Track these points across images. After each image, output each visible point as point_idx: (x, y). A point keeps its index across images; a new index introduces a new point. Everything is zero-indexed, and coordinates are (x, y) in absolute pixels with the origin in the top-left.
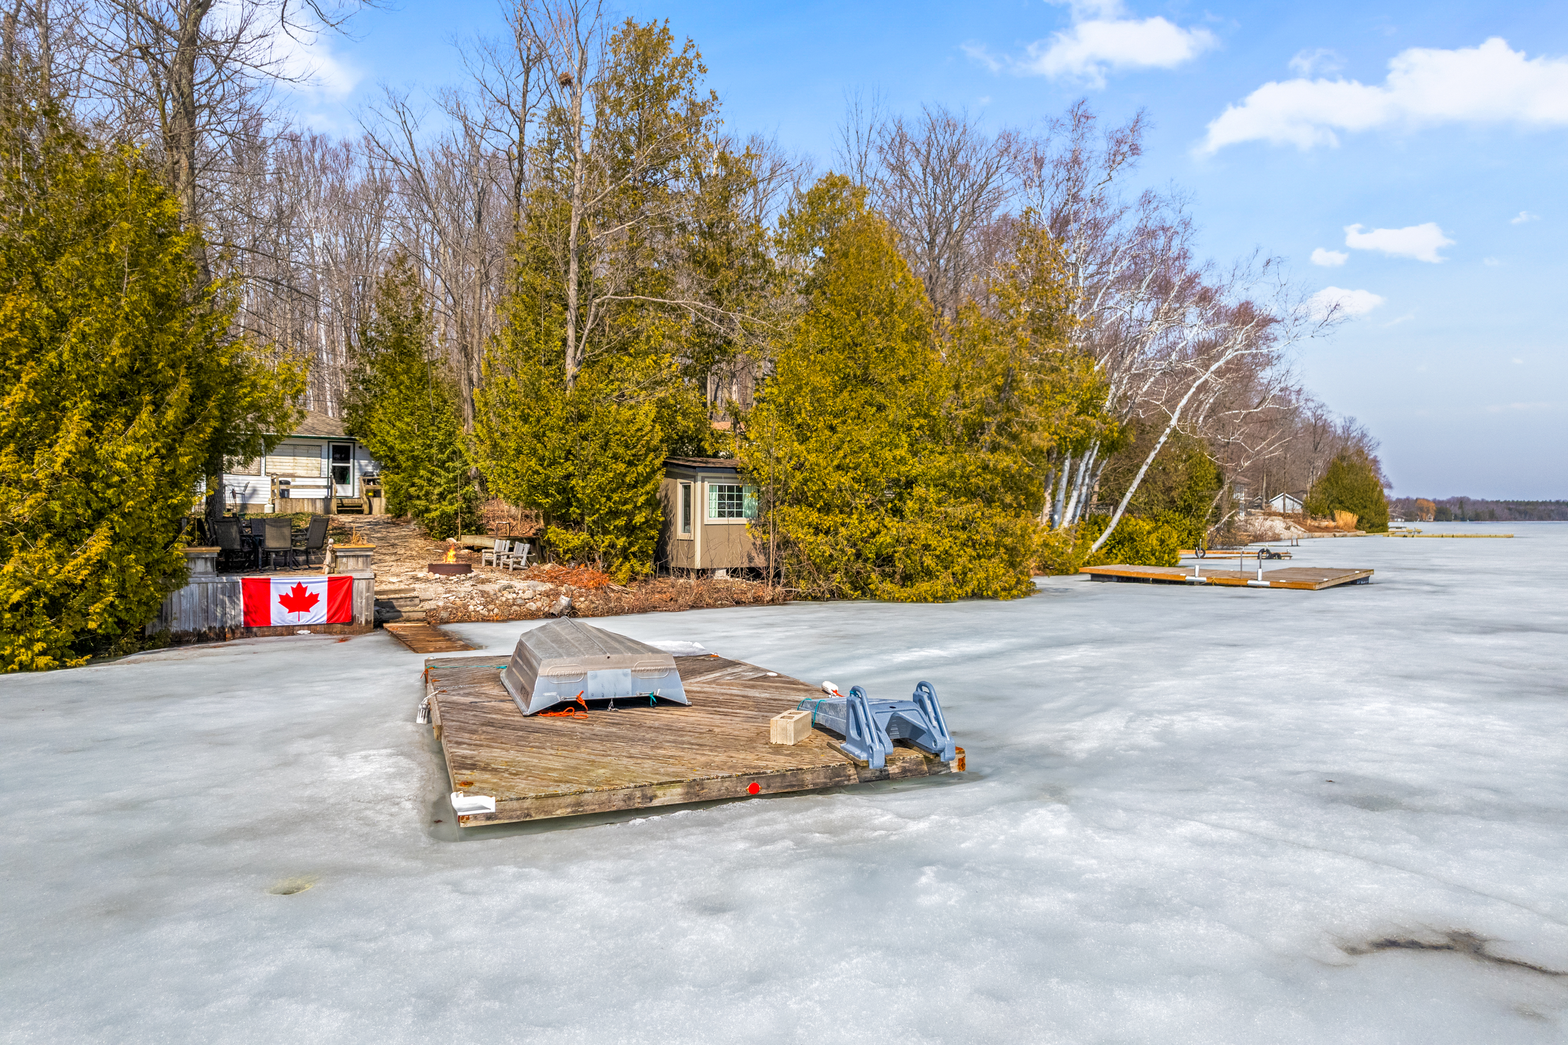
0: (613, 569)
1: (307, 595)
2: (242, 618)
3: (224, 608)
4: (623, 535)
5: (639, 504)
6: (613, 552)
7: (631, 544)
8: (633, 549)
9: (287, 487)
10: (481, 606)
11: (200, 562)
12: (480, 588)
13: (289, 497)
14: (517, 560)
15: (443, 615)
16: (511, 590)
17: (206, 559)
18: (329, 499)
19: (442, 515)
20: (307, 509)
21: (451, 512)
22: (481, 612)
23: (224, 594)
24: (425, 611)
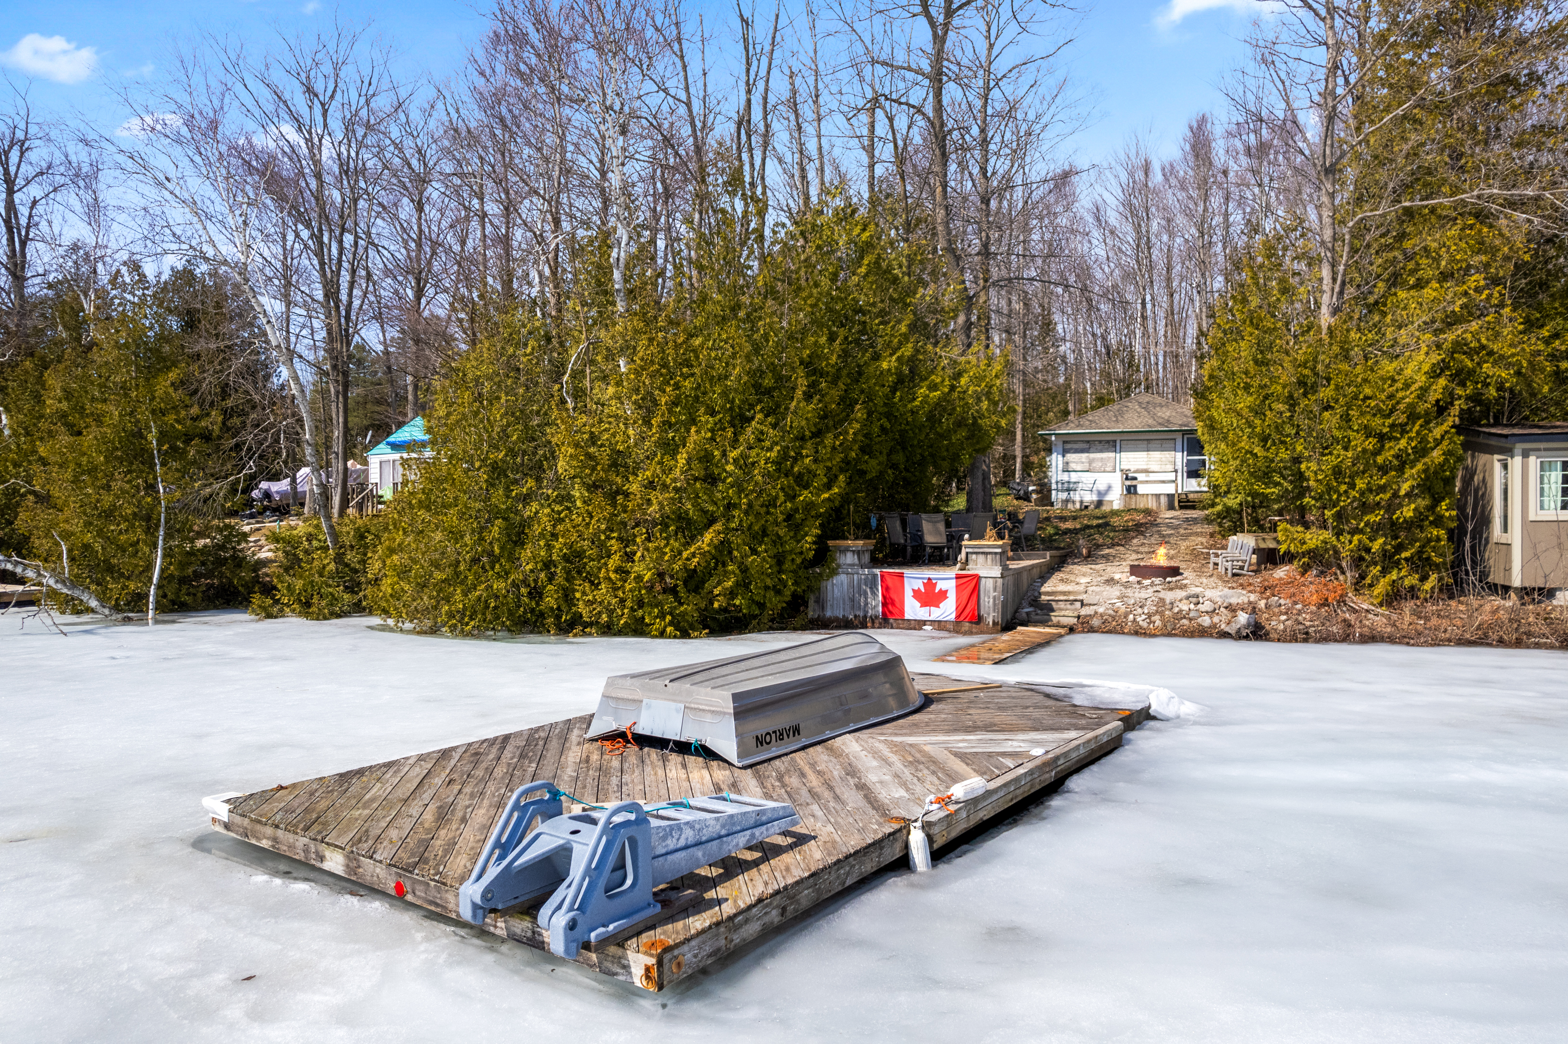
2: (880, 609)
3: (866, 598)
9: (1134, 483)
10: (1144, 617)
11: (849, 555)
12: (1161, 595)
13: (1136, 493)
14: (1240, 563)
15: (1096, 622)
16: (1194, 600)
17: (853, 551)
18: (1173, 495)
19: (1228, 510)
20: (1152, 504)
21: (1235, 506)
22: (1141, 623)
23: (866, 585)
24: (1079, 617)
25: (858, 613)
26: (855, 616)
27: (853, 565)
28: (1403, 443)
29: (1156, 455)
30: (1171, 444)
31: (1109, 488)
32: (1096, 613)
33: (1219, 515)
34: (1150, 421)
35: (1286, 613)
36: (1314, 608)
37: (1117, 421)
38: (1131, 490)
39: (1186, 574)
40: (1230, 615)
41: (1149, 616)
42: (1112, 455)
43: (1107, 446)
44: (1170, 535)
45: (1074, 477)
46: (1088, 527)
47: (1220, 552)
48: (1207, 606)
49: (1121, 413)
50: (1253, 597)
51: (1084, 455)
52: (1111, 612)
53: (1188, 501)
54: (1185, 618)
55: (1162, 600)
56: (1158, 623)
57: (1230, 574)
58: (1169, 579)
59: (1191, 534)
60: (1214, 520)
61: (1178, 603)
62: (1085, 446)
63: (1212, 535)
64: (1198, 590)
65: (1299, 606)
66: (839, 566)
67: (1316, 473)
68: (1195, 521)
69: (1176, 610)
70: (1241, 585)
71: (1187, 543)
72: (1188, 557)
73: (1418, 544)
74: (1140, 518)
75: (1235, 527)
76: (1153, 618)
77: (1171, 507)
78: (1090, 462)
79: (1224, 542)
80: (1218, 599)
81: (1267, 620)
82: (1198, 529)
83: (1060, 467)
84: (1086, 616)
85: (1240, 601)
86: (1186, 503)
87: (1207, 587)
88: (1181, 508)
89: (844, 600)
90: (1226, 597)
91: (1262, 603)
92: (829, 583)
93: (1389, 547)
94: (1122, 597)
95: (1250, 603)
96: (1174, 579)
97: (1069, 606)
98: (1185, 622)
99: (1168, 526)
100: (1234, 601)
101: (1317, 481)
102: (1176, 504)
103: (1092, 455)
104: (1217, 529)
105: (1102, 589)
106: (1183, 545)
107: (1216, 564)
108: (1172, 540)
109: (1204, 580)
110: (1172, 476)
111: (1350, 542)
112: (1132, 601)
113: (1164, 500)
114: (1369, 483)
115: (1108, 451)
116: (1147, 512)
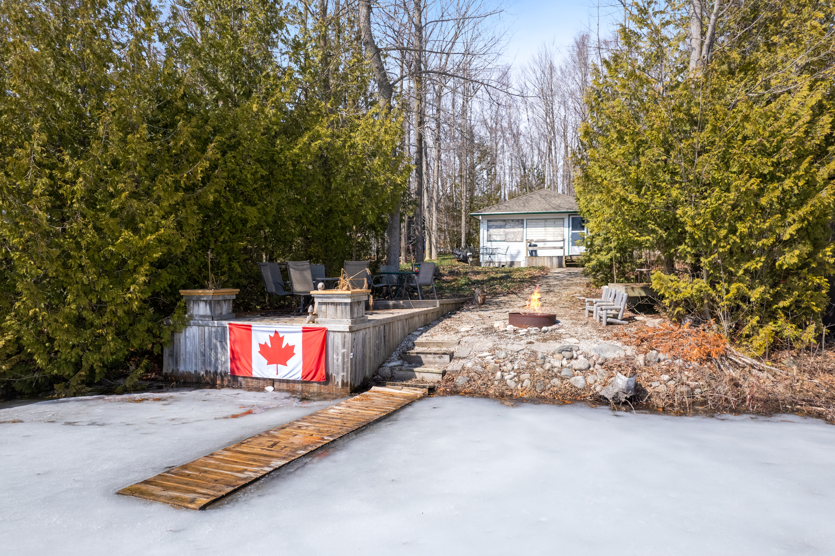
0: (746, 331)
1: (283, 346)
2: (229, 365)
3: (216, 353)
4: (762, 283)
5: (786, 237)
6: (745, 307)
7: (778, 297)
8: (782, 304)
9: (535, 248)
10: (513, 374)
11: (202, 305)
12: (534, 347)
13: (536, 256)
14: (614, 312)
15: (460, 381)
16: (567, 354)
17: (206, 301)
18: (562, 257)
19: (601, 264)
20: (547, 264)
21: (607, 261)
22: (508, 382)
23: (217, 339)
24: (444, 373)
25: (208, 369)
26: (207, 372)
27: (204, 316)
28: (788, 183)
29: (551, 230)
30: (560, 222)
31: (519, 252)
32: (463, 368)
33: (593, 269)
34: (547, 206)
35: (668, 371)
36: (696, 364)
37: (524, 206)
38: (533, 254)
39: (563, 321)
40: (606, 374)
41: (519, 373)
42: (521, 229)
43: (517, 223)
44: (555, 286)
45: (495, 245)
46: (493, 279)
47: (594, 300)
48: (581, 363)
49: (527, 201)
50: (630, 351)
51: (502, 230)
52: (479, 368)
53: (572, 261)
54: (556, 376)
55: (534, 353)
56: (527, 383)
57: (604, 323)
58: (544, 328)
59: (571, 285)
60: (590, 273)
61: (550, 358)
62: (502, 223)
63: (588, 285)
64: (571, 342)
65: (679, 362)
66: (191, 317)
67: (693, 218)
68: (576, 275)
69: (547, 366)
70: (616, 335)
71: (568, 292)
72: (567, 304)
73: (796, 293)
74: (536, 273)
75: (607, 278)
76: (522, 376)
77: (560, 266)
78: (506, 235)
79: (598, 291)
80: (593, 353)
81: (648, 380)
82: (577, 280)
83: (486, 238)
84: (453, 372)
85: (616, 356)
86: (571, 263)
87: (582, 338)
88: (567, 266)
89: (196, 354)
90: (601, 350)
91: (640, 360)
92: (182, 336)
93: (768, 296)
94: (492, 351)
95: (627, 358)
96: (550, 328)
97: (438, 360)
98: (556, 381)
99: (555, 278)
100: (610, 355)
101: (695, 226)
102: (564, 263)
103: (507, 230)
104: (592, 280)
105: (476, 339)
106: (565, 293)
107: (591, 312)
108: (556, 290)
109: (580, 329)
110: (561, 244)
111: (728, 292)
112: (503, 355)
113: (555, 261)
114: (750, 227)
115: (517, 226)
116: (542, 268)
